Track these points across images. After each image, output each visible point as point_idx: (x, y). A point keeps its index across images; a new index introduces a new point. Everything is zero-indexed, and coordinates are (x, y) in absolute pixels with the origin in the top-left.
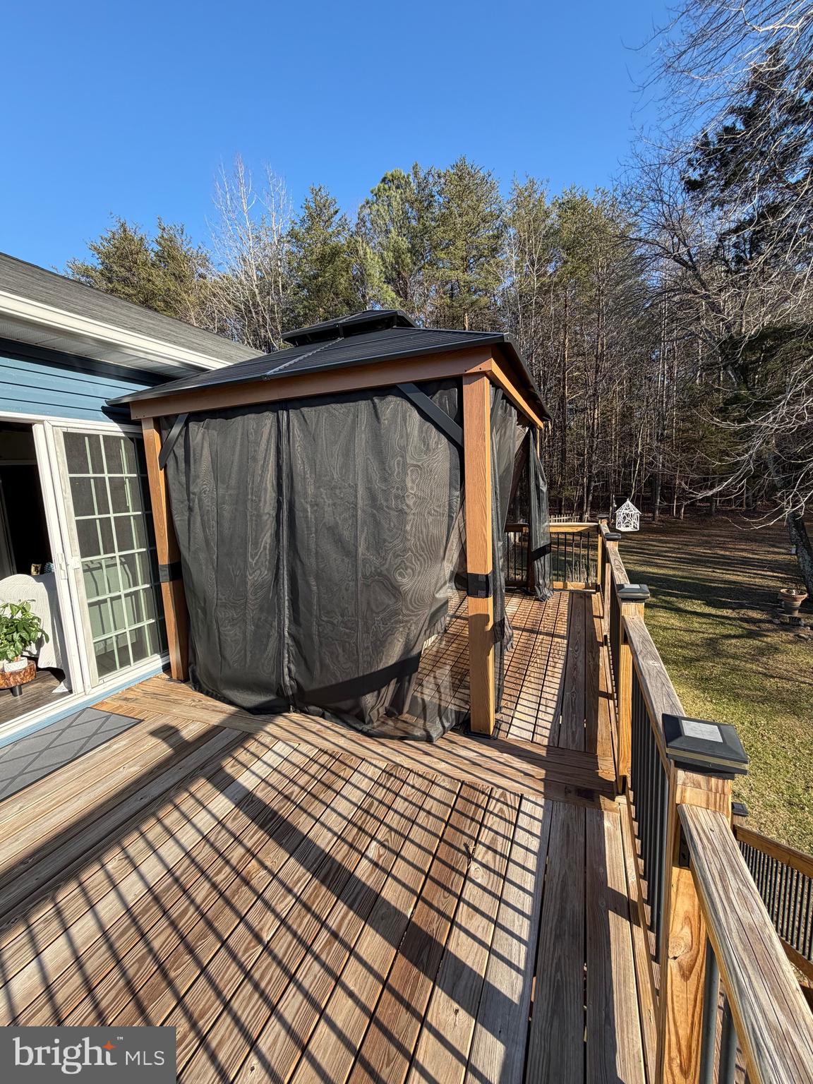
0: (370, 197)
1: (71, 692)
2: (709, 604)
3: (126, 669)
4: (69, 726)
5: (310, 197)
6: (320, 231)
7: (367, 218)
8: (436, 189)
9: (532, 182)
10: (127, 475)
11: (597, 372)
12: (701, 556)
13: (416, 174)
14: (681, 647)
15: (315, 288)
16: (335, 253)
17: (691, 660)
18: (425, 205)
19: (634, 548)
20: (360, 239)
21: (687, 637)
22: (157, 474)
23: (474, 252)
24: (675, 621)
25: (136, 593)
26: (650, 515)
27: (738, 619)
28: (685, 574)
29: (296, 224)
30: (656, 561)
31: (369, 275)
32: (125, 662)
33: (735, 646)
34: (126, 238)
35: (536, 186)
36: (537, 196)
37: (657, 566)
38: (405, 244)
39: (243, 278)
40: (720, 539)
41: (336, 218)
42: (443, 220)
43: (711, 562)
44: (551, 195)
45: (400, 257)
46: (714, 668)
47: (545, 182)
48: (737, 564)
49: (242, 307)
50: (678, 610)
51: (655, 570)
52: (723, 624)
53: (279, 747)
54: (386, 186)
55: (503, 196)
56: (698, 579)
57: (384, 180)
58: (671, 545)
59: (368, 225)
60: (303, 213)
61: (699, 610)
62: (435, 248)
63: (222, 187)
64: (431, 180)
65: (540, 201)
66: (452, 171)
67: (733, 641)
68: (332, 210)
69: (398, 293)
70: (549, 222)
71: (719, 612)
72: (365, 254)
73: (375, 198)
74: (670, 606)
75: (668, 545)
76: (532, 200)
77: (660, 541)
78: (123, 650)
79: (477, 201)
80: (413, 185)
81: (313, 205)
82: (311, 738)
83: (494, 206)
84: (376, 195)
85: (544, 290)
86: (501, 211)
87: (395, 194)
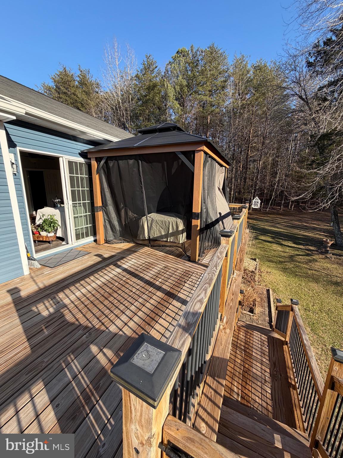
0: (171, 60)
1: (68, 244)
2: (294, 243)
3: (83, 239)
4: (69, 252)
5: (145, 59)
6: (149, 76)
7: (169, 70)
8: (200, 58)
9: (243, 56)
10: (85, 176)
11: (263, 145)
12: (296, 225)
13: (192, 50)
14: (279, 257)
15: (145, 101)
16: (155, 86)
17: (282, 262)
18: (195, 65)
19: (269, 220)
20: (166, 80)
21: (283, 254)
22: (96, 176)
23: (215, 88)
24: (279, 248)
25: (86, 215)
26: (279, 207)
27: (305, 249)
28: (288, 231)
29: (139, 71)
30: (277, 226)
31: (168, 96)
32: (83, 237)
33: (301, 259)
34: (66, 75)
35: (244, 58)
36: (244, 63)
37: (278, 228)
38: (185, 83)
39: (115, 95)
40: (306, 219)
41: (156, 70)
42: (202, 72)
43: (300, 228)
44: (250, 63)
45: (182, 88)
46: (290, 265)
47: (248, 57)
48: (310, 229)
49: (114, 108)
50: (282, 245)
51: (276, 229)
52: (298, 250)
53: (133, 260)
54: (179, 55)
55: (230, 62)
56: (293, 234)
57: (178, 52)
58: (285, 220)
59: (170, 73)
60: (142, 67)
61: (290, 245)
62: (198, 85)
63: (107, 53)
64: (198, 53)
65: (245, 66)
66: (208, 50)
67: (300, 257)
68: (154, 66)
69: (180, 104)
70: (249, 75)
71: (298, 246)
72: (167, 86)
73: (173, 60)
74: (279, 243)
75: (284, 220)
76: (242, 65)
77: (281, 218)
78: (83, 234)
79: (218, 64)
80: (191, 55)
81: (146, 63)
82: (142, 259)
83: (225, 67)
84: (174, 59)
85: (243, 107)
86: (228, 69)
87: (182, 59)
